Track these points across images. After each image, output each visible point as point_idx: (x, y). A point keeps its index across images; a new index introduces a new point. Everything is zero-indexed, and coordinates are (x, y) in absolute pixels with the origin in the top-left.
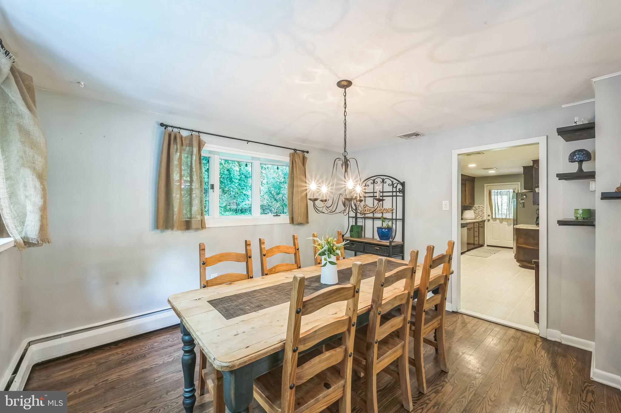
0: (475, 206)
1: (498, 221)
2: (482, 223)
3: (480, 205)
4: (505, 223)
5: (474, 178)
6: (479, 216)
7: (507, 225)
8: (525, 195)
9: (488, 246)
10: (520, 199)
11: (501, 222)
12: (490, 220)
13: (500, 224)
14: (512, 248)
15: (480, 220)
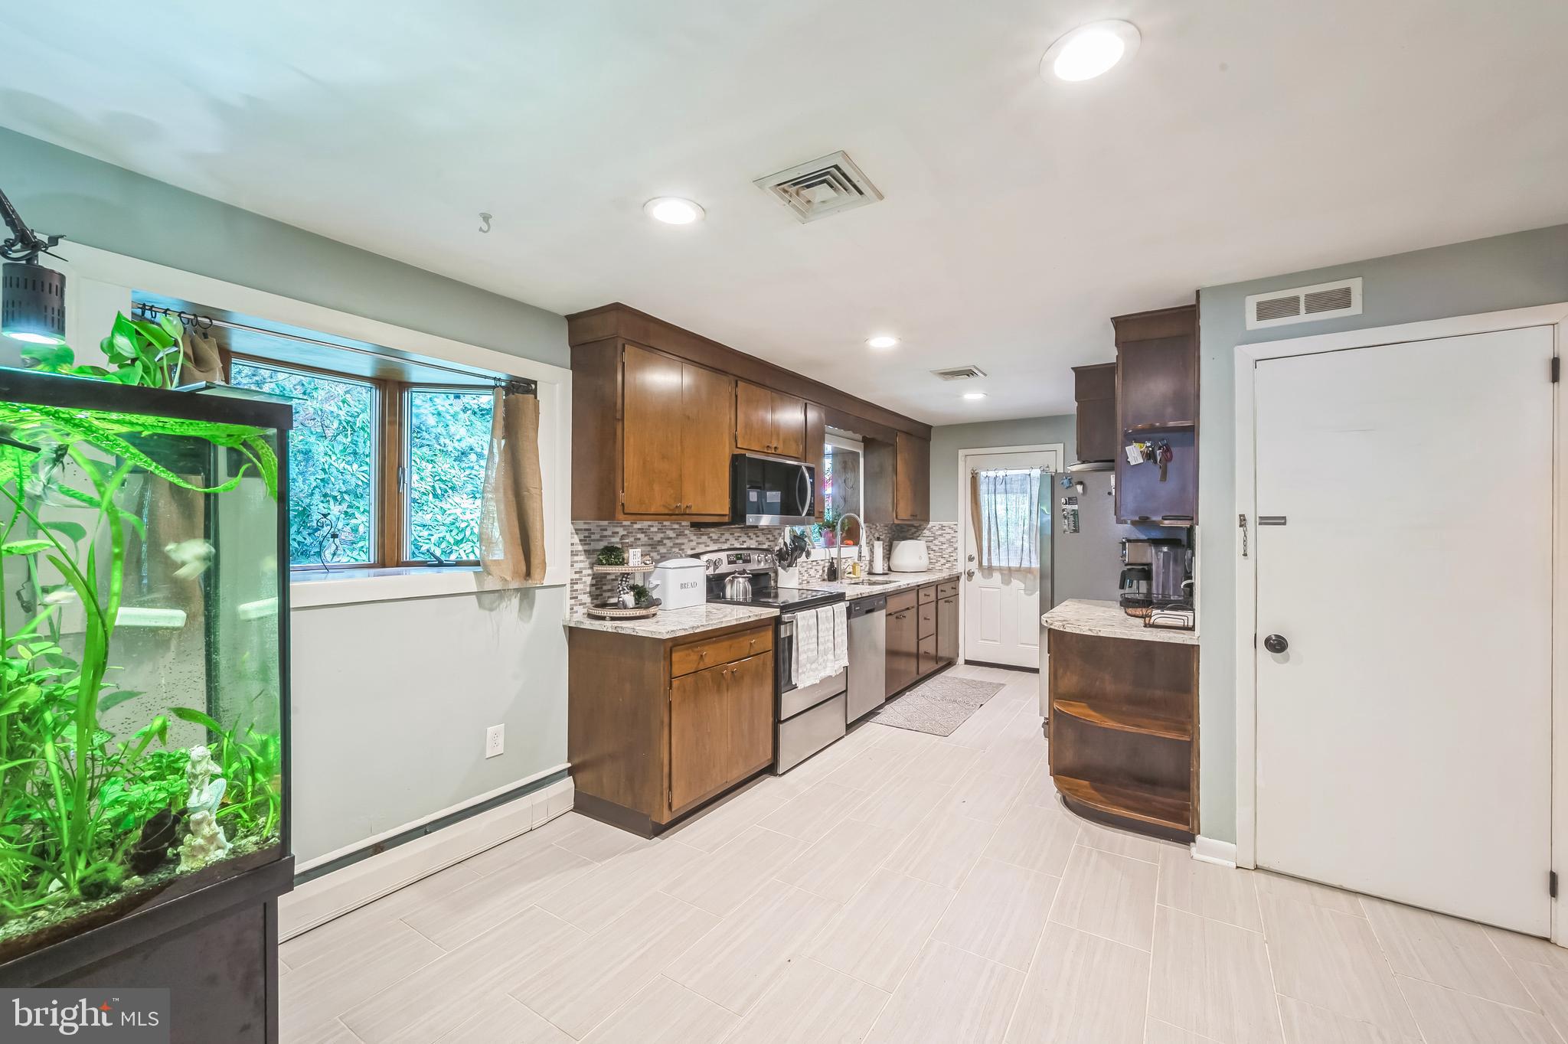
0: (931, 524)
1: (997, 576)
2: (947, 587)
3: (945, 523)
4: (1017, 584)
5: (929, 428)
6: (943, 561)
7: (1022, 592)
8: (1081, 483)
9: (967, 662)
10: (1063, 500)
11: (1006, 582)
12: (973, 573)
13: (1003, 587)
14: (1036, 671)
15: (945, 574)
